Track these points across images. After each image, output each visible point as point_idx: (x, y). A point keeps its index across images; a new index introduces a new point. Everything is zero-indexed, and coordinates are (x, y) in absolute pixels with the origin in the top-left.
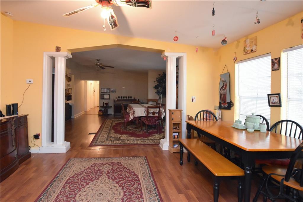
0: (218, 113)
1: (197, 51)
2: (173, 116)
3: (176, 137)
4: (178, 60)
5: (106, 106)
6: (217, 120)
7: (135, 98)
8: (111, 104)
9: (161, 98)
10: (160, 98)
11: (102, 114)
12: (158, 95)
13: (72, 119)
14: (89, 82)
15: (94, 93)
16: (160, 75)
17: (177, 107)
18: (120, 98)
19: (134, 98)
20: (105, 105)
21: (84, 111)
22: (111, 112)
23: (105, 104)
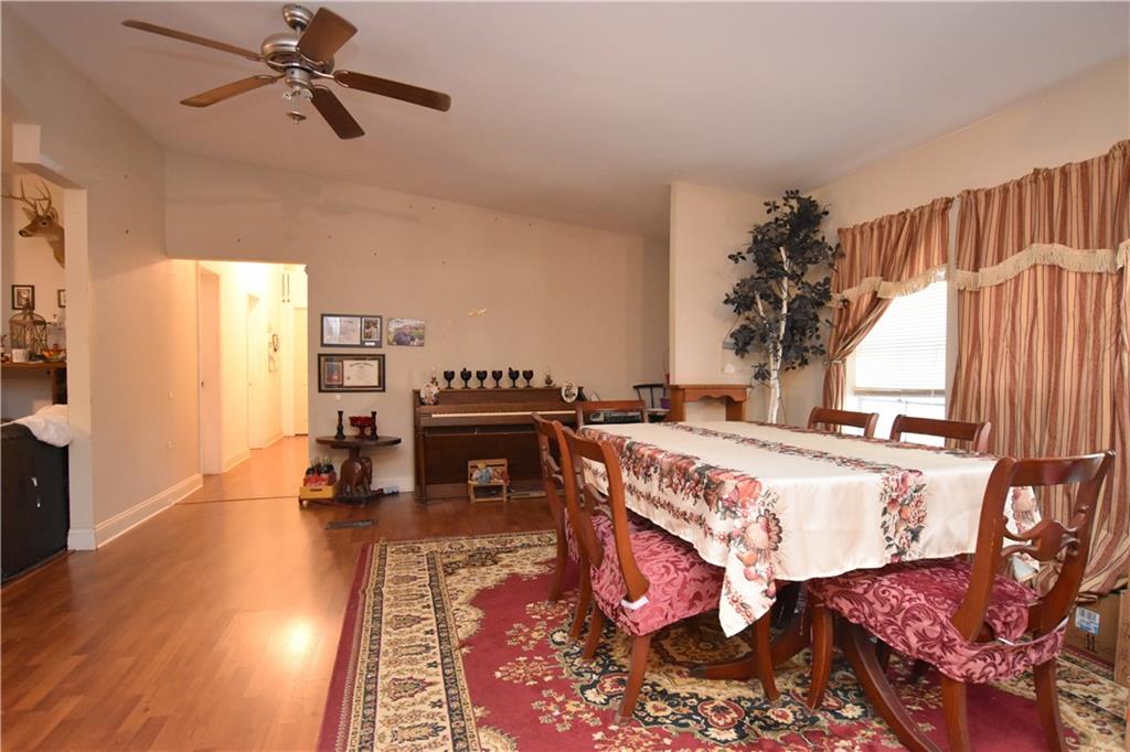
5: (362, 436)
7: (556, 383)
11: (327, 492)
13: (72, 561)
15: (271, 358)
18: (457, 384)
19: (549, 381)
20: (349, 432)
21: (199, 476)
22: (396, 476)
23: (354, 421)
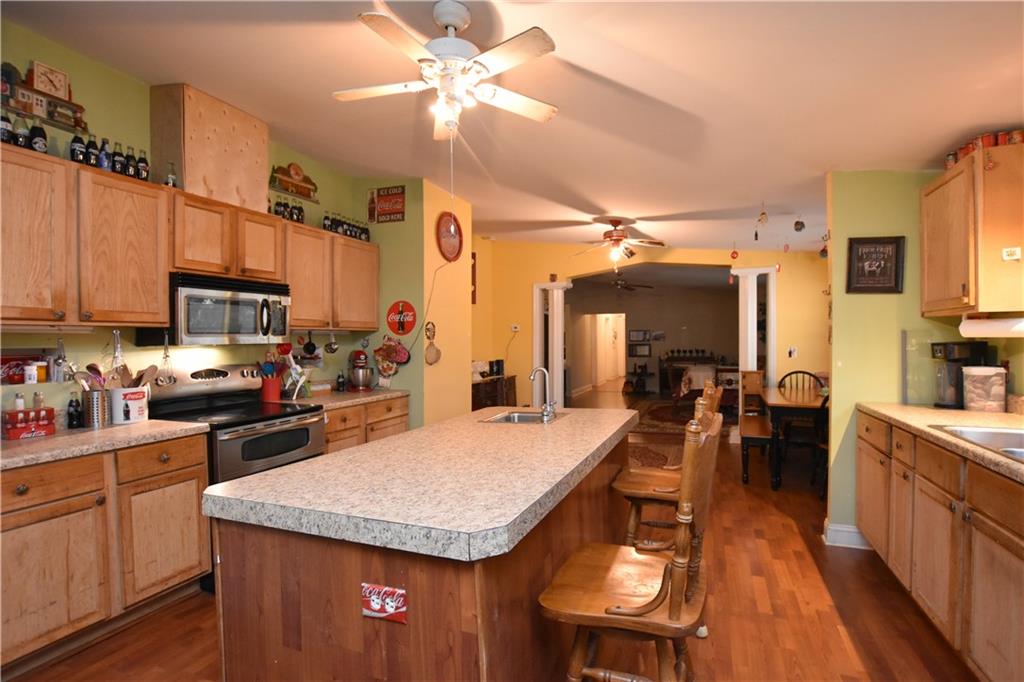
4: (761, 280)
5: (642, 372)
8: (653, 368)
11: (631, 390)
14: (602, 318)
15: (614, 342)
18: (676, 354)
20: (639, 371)
21: (590, 385)
22: (653, 386)
23: (640, 367)
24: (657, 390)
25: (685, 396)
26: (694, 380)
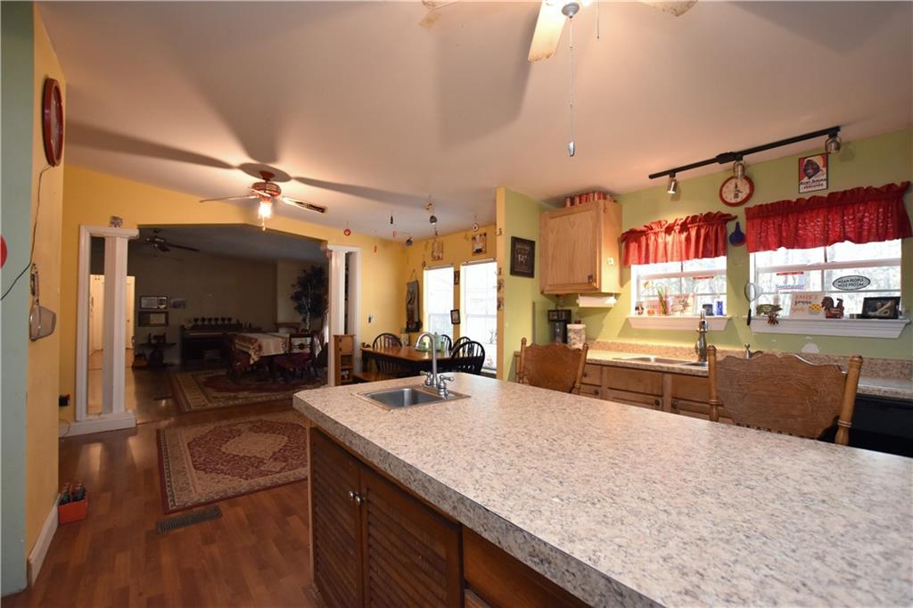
0: (404, 337)
1: (375, 251)
2: (340, 345)
3: (346, 377)
4: (348, 256)
5: (159, 342)
6: (401, 345)
7: (241, 322)
9: (308, 320)
10: (304, 320)
11: (144, 364)
12: (301, 313)
16: (305, 271)
17: (346, 332)
18: (200, 323)
19: (238, 321)
20: (154, 342)
22: (173, 358)
23: (155, 337)
24: (177, 361)
25: (255, 362)
26: (264, 345)
